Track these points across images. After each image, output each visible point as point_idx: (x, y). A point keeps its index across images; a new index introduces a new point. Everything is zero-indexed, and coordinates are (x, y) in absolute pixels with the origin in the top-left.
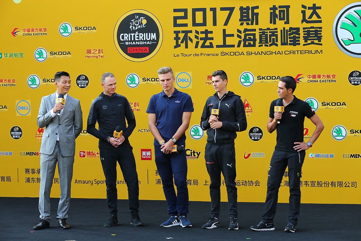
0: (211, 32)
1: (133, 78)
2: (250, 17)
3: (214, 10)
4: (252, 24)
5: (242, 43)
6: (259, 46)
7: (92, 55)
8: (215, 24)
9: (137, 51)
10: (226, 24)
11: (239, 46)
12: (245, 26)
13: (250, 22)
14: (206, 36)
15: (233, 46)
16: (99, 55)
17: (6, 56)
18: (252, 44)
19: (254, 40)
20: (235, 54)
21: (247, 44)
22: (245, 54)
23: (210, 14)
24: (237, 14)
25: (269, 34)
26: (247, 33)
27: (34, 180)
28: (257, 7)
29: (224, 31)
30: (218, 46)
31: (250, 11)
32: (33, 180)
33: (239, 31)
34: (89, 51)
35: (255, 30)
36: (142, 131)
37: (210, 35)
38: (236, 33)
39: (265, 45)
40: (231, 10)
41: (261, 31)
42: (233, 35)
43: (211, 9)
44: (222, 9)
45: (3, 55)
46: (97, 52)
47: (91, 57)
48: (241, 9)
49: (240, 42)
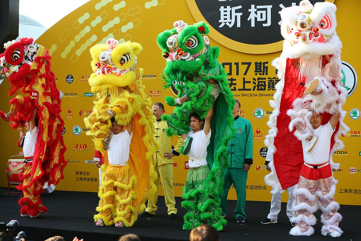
0: (235, 80)
2: (262, 70)
3: (237, 64)
4: (263, 74)
5: (256, 87)
6: (268, 90)
7: (153, 94)
8: (237, 74)
10: (245, 74)
11: (254, 90)
12: (258, 76)
13: (262, 73)
14: (232, 82)
15: (250, 90)
18: (263, 88)
19: (265, 86)
20: (251, 95)
21: (260, 88)
22: (258, 95)
23: (234, 67)
24: (253, 67)
25: (275, 81)
26: (260, 80)
28: (267, 63)
29: (244, 79)
30: (239, 90)
31: (262, 65)
33: (254, 79)
34: (151, 92)
35: (265, 79)
37: (234, 82)
38: (252, 81)
39: (272, 90)
40: (249, 64)
41: (270, 80)
42: (250, 82)
43: (235, 64)
44: (243, 64)
47: (152, 96)
48: (256, 63)
49: (255, 87)
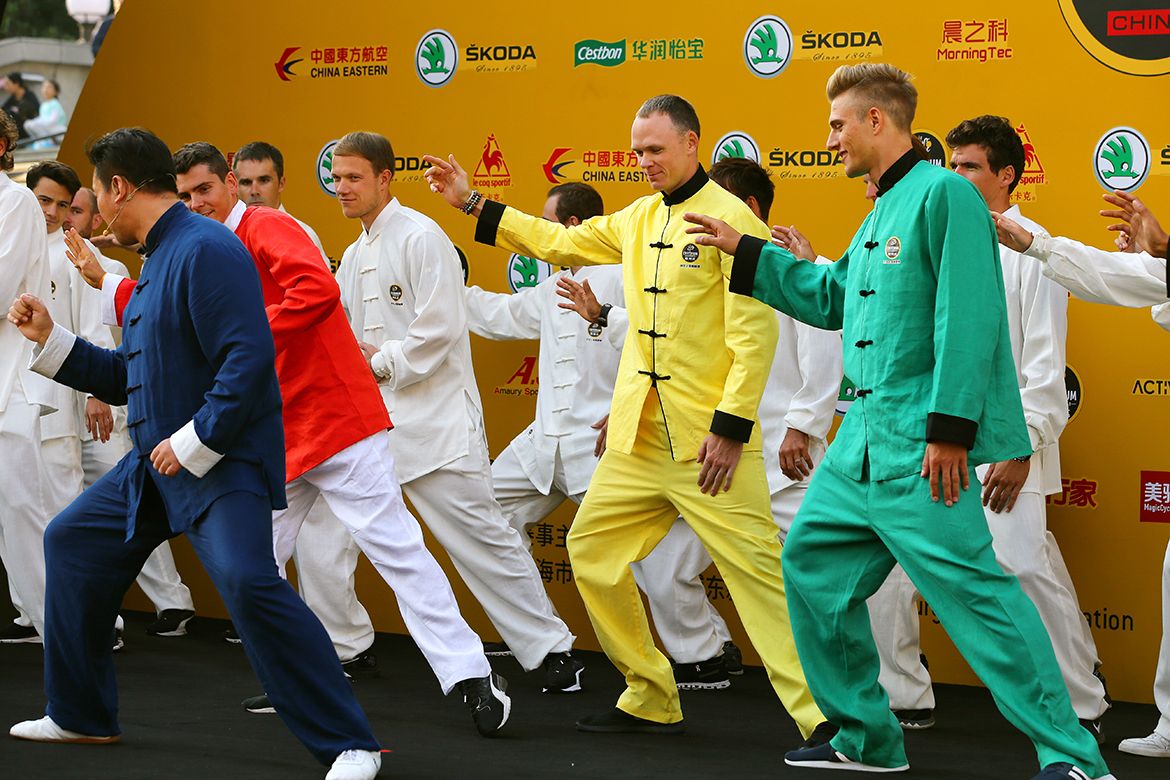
1: (1126, 148)
7: (964, 46)
9: (1147, 27)
16: (991, 44)
17: (638, 52)
27: (716, 588)
32: (714, 585)
34: (952, 30)
36: (1150, 387)
45: (629, 48)
46: (984, 34)
47: (959, 55)
